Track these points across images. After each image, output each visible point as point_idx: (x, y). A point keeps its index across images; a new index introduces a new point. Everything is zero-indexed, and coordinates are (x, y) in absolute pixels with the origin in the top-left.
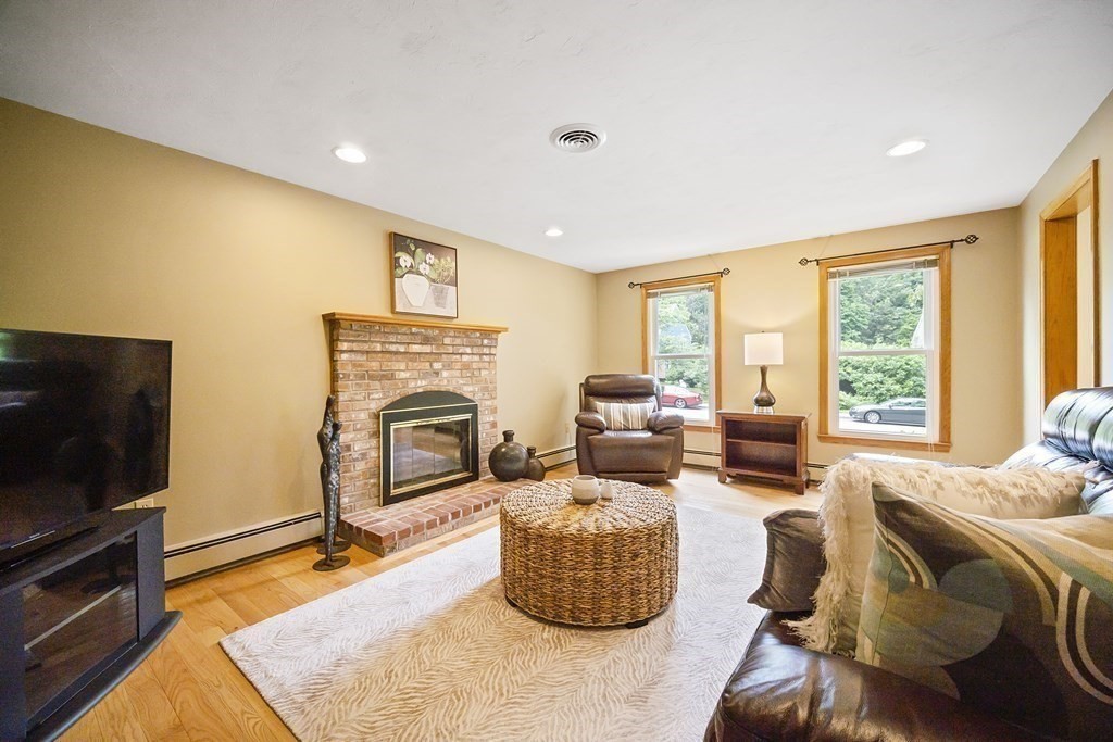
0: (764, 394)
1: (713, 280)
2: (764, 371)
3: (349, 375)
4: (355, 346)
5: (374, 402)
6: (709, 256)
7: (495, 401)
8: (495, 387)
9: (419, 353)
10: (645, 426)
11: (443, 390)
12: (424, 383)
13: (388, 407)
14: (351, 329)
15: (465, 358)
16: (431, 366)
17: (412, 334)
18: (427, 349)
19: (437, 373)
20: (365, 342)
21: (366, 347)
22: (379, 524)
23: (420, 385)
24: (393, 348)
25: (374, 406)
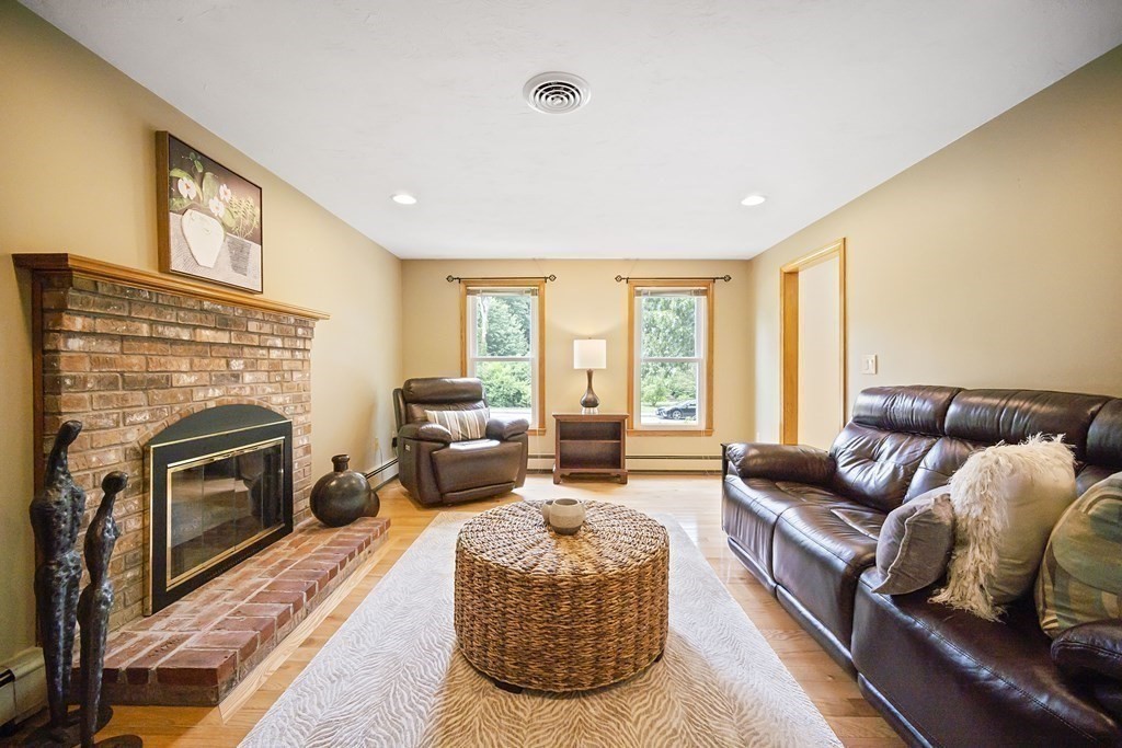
0: (590, 396)
1: (536, 285)
2: (590, 374)
3: (85, 381)
4: (100, 326)
5: (135, 430)
6: (534, 260)
7: (309, 416)
8: (309, 397)
9: (211, 344)
10: (484, 434)
11: (245, 403)
12: (218, 392)
13: (158, 438)
14: (95, 293)
15: (274, 354)
16: (228, 364)
17: (202, 310)
18: (223, 337)
19: (236, 376)
20: (120, 318)
21: (121, 328)
22: (181, 647)
23: (212, 396)
24: (170, 332)
25: (133, 437)
